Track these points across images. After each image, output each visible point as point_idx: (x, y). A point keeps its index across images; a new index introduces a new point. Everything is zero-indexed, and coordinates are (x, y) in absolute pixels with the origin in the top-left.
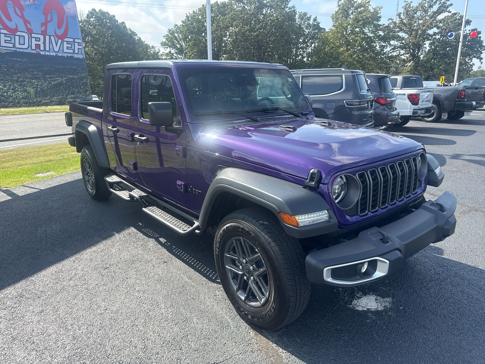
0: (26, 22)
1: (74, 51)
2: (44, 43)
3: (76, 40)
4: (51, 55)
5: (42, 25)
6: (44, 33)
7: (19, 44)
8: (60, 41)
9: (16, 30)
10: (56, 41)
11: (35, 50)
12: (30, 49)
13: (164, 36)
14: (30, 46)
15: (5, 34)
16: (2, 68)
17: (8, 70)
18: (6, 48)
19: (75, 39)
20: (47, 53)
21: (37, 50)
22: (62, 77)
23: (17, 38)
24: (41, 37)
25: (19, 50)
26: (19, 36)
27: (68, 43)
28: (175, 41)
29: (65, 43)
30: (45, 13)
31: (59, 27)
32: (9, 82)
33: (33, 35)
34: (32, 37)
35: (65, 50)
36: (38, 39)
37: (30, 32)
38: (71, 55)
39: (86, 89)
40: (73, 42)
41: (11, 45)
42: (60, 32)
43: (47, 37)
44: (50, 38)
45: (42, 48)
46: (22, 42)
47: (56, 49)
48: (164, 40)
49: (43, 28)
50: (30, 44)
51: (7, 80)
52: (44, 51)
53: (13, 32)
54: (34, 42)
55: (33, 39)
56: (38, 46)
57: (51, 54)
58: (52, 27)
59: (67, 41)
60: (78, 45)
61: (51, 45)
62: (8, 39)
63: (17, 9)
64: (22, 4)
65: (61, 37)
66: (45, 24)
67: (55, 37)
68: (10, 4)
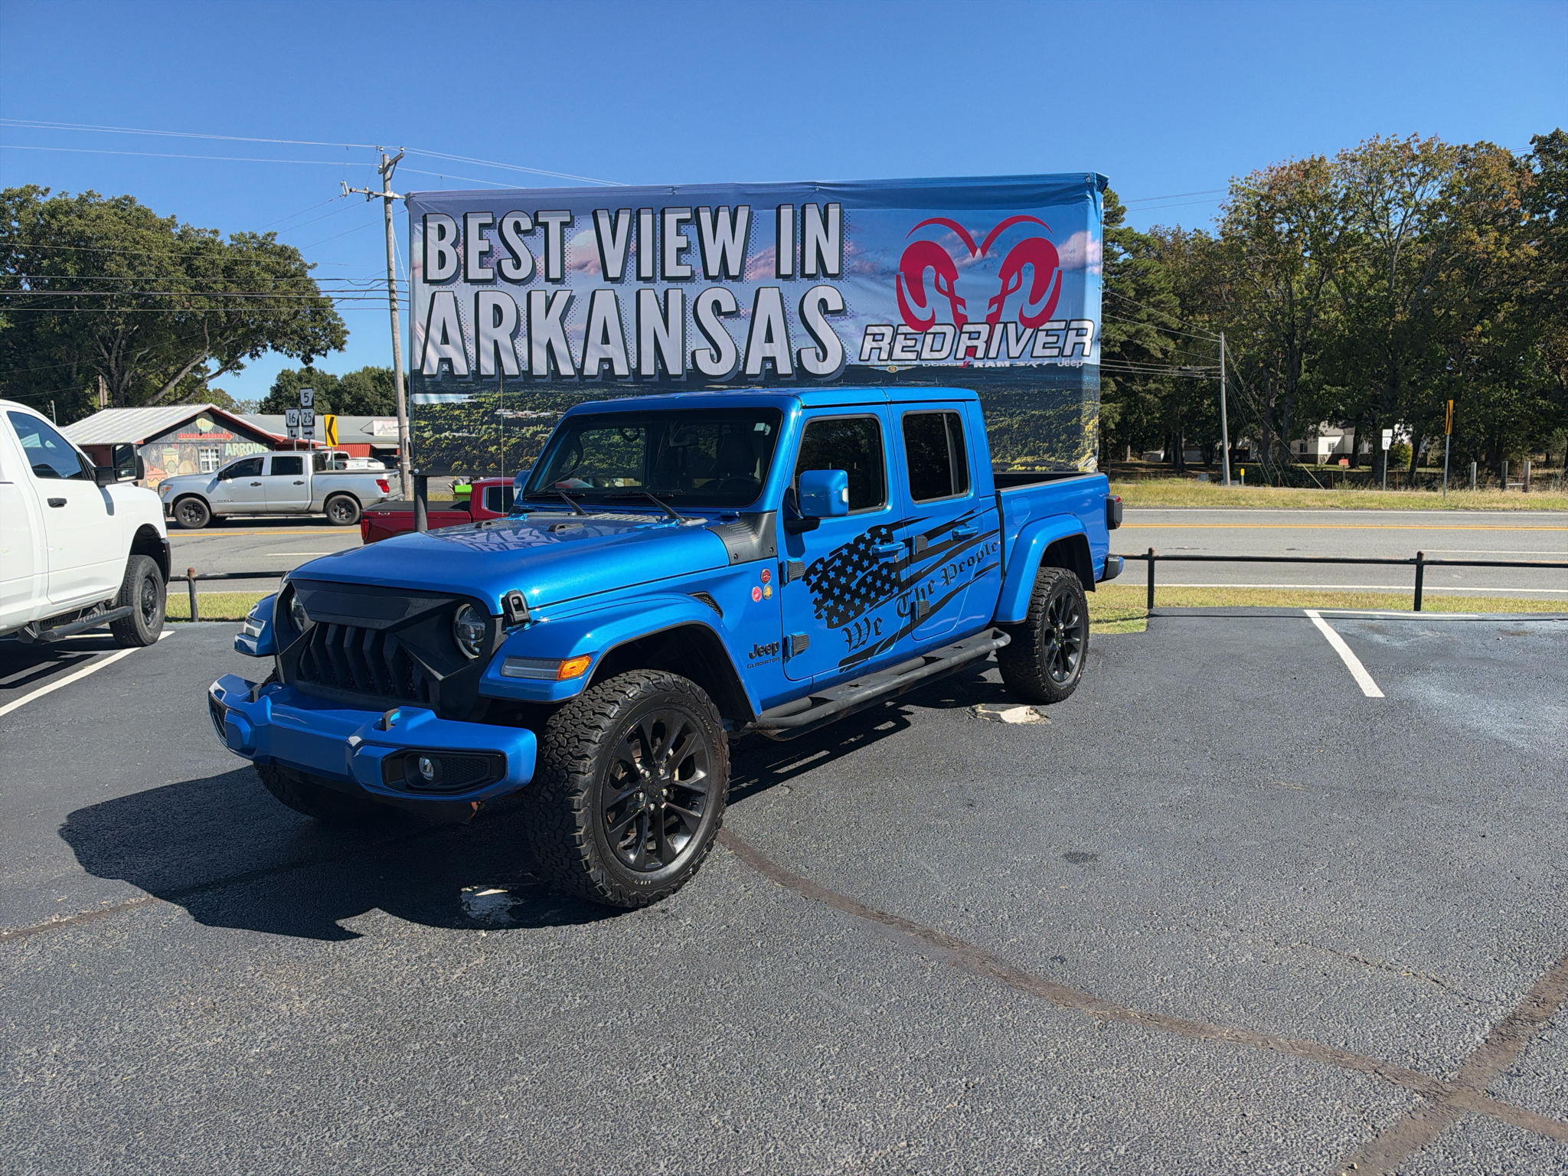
0: (956, 301)
1: (1061, 350)
2: (988, 342)
3: (1074, 325)
5: (992, 302)
6: (992, 320)
7: (931, 351)
8: (1029, 331)
9: (932, 322)
10: (1020, 334)
11: (964, 359)
12: (952, 357)
14: (953, 352)
15: (906, 334)
18: (900, 363)
19: (1071, 321)
20: (990, 364)
21: (968, 359)
22: (1011, 416)
23: (929, 339)
25: (927, 362)
27: (1048, 333)
29: (1042, 334)
30: (1005, 275)
31: (1034, 299)
33: (966, 328)
34: (962, 333)
35: (1039, 351)
37: (960, 321)
38: (1052, 362)
39: (1074, 442)
40: (1064, 330)
41: (913, 356)
42: (1033, 311)
43: (999, 328)
44: (1005, 326)
45: (980, 354)
46: (937, 346)
47: (1015, 351)
52: (983, 359)
53: (923, 327)
54: (965, 341)
56: (971, 351)
57: (999, 364)
58: (1016, 304)
59: (1047, 331)
60: (1077, 335)
61: (1004, 344)
62: (911, 343)
63: (942, 278)
64: (956, 264)
65: (1035, 324)
66: (999, 300)
67: (1019, 324)
68: (929, 273)
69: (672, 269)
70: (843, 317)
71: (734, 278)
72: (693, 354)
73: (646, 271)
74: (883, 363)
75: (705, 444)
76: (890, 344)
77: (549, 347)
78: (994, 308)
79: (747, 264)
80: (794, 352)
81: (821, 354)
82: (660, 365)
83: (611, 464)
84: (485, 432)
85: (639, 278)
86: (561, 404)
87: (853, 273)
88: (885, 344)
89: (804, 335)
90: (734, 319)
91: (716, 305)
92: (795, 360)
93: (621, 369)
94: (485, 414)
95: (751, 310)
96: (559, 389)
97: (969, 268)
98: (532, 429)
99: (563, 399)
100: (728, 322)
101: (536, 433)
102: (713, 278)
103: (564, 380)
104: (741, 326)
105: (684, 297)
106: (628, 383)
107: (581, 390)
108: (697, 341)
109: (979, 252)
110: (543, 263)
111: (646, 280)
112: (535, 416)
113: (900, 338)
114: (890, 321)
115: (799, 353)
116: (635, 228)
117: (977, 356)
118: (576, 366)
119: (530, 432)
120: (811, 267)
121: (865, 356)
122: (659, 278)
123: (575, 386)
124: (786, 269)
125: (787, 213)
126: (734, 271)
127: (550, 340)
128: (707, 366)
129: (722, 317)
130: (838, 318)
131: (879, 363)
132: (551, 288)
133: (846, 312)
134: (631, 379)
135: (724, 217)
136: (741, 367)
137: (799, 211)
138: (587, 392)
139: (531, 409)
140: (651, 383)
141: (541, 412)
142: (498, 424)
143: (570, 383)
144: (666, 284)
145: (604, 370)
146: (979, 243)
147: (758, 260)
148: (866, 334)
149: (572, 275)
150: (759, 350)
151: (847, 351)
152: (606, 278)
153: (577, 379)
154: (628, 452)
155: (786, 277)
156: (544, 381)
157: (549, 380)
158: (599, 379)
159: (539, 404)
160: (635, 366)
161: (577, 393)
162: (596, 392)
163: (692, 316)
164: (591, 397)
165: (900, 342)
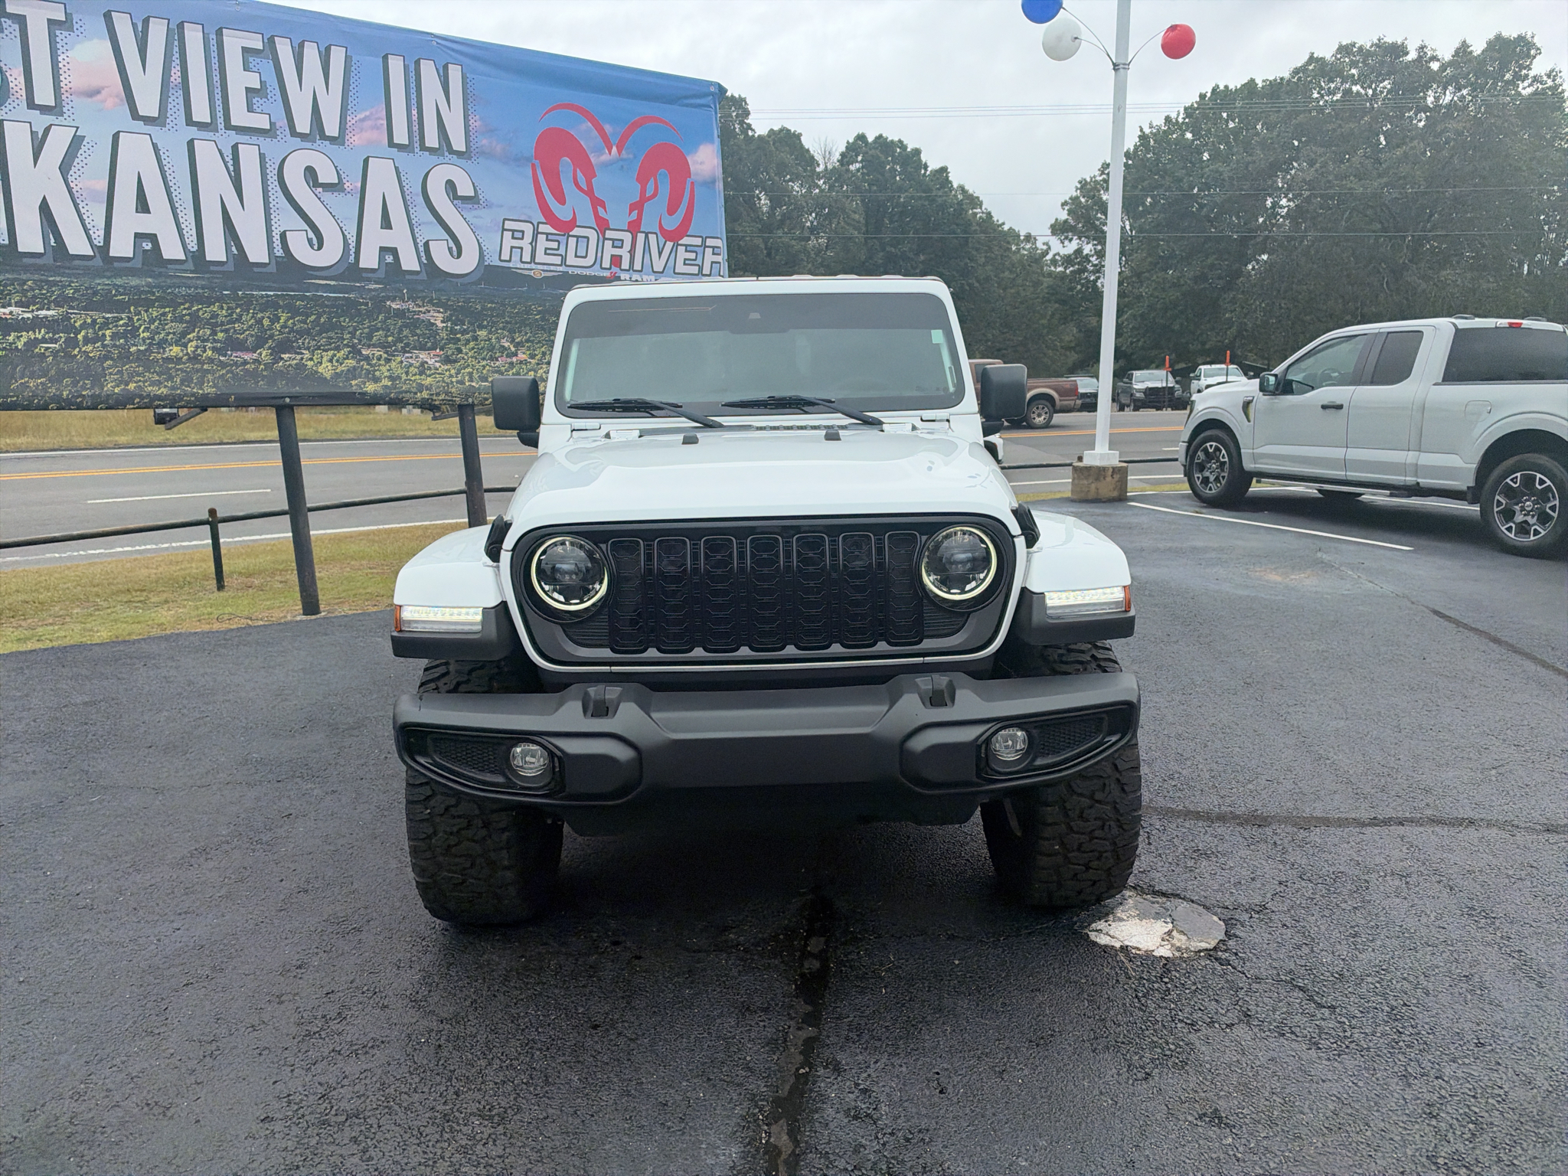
0: (597, 203)
1: (701, 268)
2: (632, 252)
3: (709, 242)
5: (633, 207)
6: (634, 228)
7: (576, 256)
8: (669, 245)
9: (572, 224)
10: (661, 246)
11: (610, 269)
12: (597, 266)
13: (1064, 204)
14: (598, 259)
15: (547, 234)
16: (532, 314)
17: (543, 319)
18: (545, 267)
19: (706, 237)
20: (636, 276)
21: (614, 269)
23: (572, 241)
24: (627, 237)
25: (573, 269)
26: (578, 237)
27: (688, 248)
28: (1099, 215)
29: (681, 249)
30: (642, 179)
31: (671, 211)
32: (544, 345)
33: (609, 234)
34: (605, 239)
36: (618, 243)
37: (602, 226)
40: (701, 246)
41: (557, 260)
42: (672, 223)
43: (641, 237)
44: (647, 237)
45: (625, 265)
46: (582, 252)
47: (659, 265)
48: (1063, 215)
49: (634, 215)
50: (599, 254)
51: (539, 342)
52: (628, 270)
53: (565, 227)
54: (609, 251)
55: (608, 244)
56: (616, 259)
57: (645, 277)
58: (655, 213)
59: (686, 246)
60: (714, 254)
61: (647, 256)
62: (554, 245)
63: (579, 174)
64: (592, 160)
65: (674, 236)
66: (638, 206)
67: (659, 235)
68: (566, 164)
69: (240, 116)
70: (476, 206)
71: (333, 140)
72: (283, 236)
73: (201, 113)
74: (527, 266)
75: (311, 359)
76: (531, 243)
77: (45, 209)
79: (349, 124)
80: (421, 244)
81: (454, 249)
82: (234, 249)
83: (173, 388)
85: (190, 121)
86: (73, 299)
87: (482, 153)
88: (525, 243)
89: (431, 223)
90: (336, 194)
91: (310, 173)
92: (423, 254)
93: (172, 250)
95: (359, 185)
96: (69, 275)
97: (606, 165)
98: (25, 336)
99: (76, 291)
100: (328, 197)
101: (35, 342)
102: (303, 137)
103: (77, 262)
104: (347, 205)
105: (262, 157)
106: (185, 271)
107: (109, 278)
108: (286, 219)
109: (614, 149)
110: (22, 79)
111: (201, 126)
112: (29, 315)
113: (541, 238)
114: (530, 217)
115: (426, 244)
116: (176, 49)
117: (623, 268)
118: (96, 242)
119: (23, 340)
120: (432, 140)
121: (505, 256)
122: (221, 126)
123: (99, 273)
124: (401, 137)
125: (396, 65)
126: (332, 129)
127: (44, 197)
128: (304, 254)
129: (320, 190)
130: (471, 206)
131: (522, 266)
132: (41, 121)
133: (479, 200)
134: (190, 266)
135: (311, 53)
136: (352, 259)
137: (412, 67)
138: (119, 281)
139: (18, 304)
140: (222, 273)
141: (38, 310)
143: (88, 268)
144: (234, 137)
145: (145, 251)
146: (614, 140)
147: (362, 120)
148: (504, 230)
149: (75, 106)
150: (374, 240)
151: (484, 248)
152: (135, 115)
153: (98, 262)
154: (198, 371)
155: (401, 147)
156: (40, 261)
157: (48, 260)
158: (138, 264)
159: (34, 297)
160: (196, 248)
161: (101, 283)
162: (134, 282)
163: (276, 183)
164: (126, 290)
165: (542, 243)
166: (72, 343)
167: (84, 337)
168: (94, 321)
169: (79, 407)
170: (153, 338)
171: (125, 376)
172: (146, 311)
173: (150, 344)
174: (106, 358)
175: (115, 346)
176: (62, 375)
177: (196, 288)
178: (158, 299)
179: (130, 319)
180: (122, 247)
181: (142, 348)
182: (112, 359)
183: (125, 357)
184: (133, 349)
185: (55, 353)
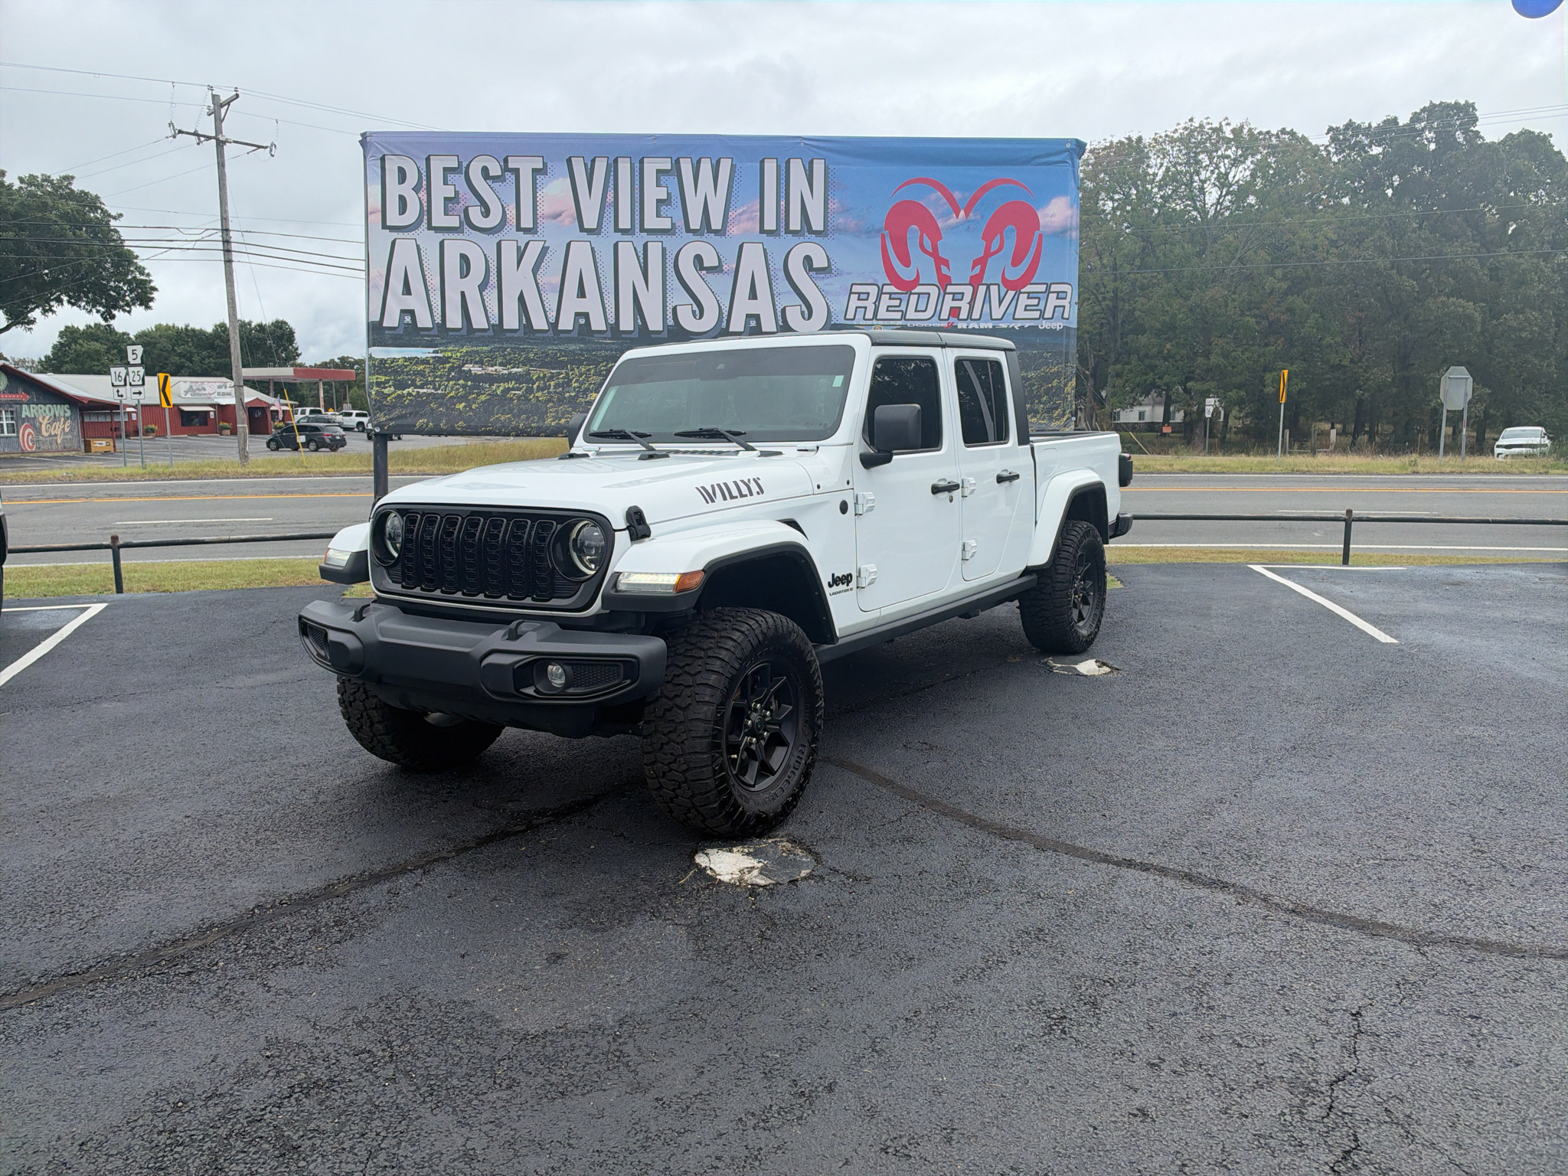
0: (940, 262)
4: (982, 327)
5: (975, 263)
6: (975, 282)
8: (1011, 293)
9: (916, 282)
12: (936, 318)
14: (937, 312)
15: (890, 294)
20: (973, 325)
24: (968, 290)
26: (919, 294)
27: (1030, 295)
30: (988, 237)
31: (1016, 262)
33: (950, 289)
37: (944, 281)
38: (1032, 324)
39: (1054, 403)
40: (1045, 292)
42: (1014, 274)
47: (997, 313)
50: (939, 308)
53: (907, 287)
55: (949, 298)
56: (955, 312)
57: (982, 325)
58: (998, 266)
63: (925, 237)
64: (939, 225)
66: (981, 262)
67: (1001, 285)
68: (913, 233)
69: (651, 221)
70: (828, 275)
71: (716, 232)
72: (675, 309)
73: (625, 222)
76: (875, 303)
77: (521, 299)
78: (978, 269)
79: (730, 218)
80: (779, 310)
81: (806, 312)
82: (639, 321)
84: (451, 388)
85: (617, 229)
86: (533, 360)
87: (839, 230)
88: (870, 305)
89: (789, 292)
90: (716, 275)
91: (698, 259)
92: (780, 318)
93: (598, 324)
94: (452, 369)
95: (734, 266)
96: (531, 344)
97: (953, 228)
98: (502, 386)
99: (536, 354)
100: (710, 277)
101: (509, 390)
102: (695, 232)
103: (537, 335)
104: (723, 282)
105: (664, 250)
106: (605, 339)
107: (556, 345)
108: (678, 297)
109: (962, 213)
110: (514, 212)
111: (624, 232)
112: (506, 372)
114: (876, 280)
115: (784, 311)
116: (612, 178)
118: (550, 320)
119: (501, 388)
120: (795, 224)
122: (637, 230)
123: (550, 341)
124: (770, 224)
125: (770, 167)
126: (716, 224)
127: (522, 292)
128: (688, 322)
129: (704, 272)
130: (823, 276)
132: (523, 238)
133: (832, 269)
134: (609, 335)
135: (706, 167)
136: (724, 325)
137: (783, 167)
138: (562, 347)
139: (501, 365)
140: (630, 339)
141: (512, 368)
142: (466, 380)
143: (544, 338)
144: (645, 237)
145: (580, 325)
146: (962, 205)
147: (740, 214)
149: (544, 225)
150: (743, 307)
151: (832, 310)
152: (582, 229)
153: (551, 334)
155: (770, 233)
156: (516, 335)
157: (521, 334)
158: (575, 334)
159: (511, 359)
160: (614, 321)
161: (551, 349)
162: (572, 347)
163: (673, 269)
164: (566, 353)
165: (885, 301)
166: (530, 390)
167: (538, 387)
168: (545, 375)
169: (529, 435)
170: (580, 387)
171: (560, 415)
172: (578, 368)
173: (578, 392)
174: (549, 401)
175: (555, 392)
176: (521, 412)
177: (612, 351)
178: (586, 359)
179: (567, 374)
180: (566, 323)
181: (573, 394)
182: (553, 402)
183: (561, 401)
184: (567, 395)
185: (519, 398)
